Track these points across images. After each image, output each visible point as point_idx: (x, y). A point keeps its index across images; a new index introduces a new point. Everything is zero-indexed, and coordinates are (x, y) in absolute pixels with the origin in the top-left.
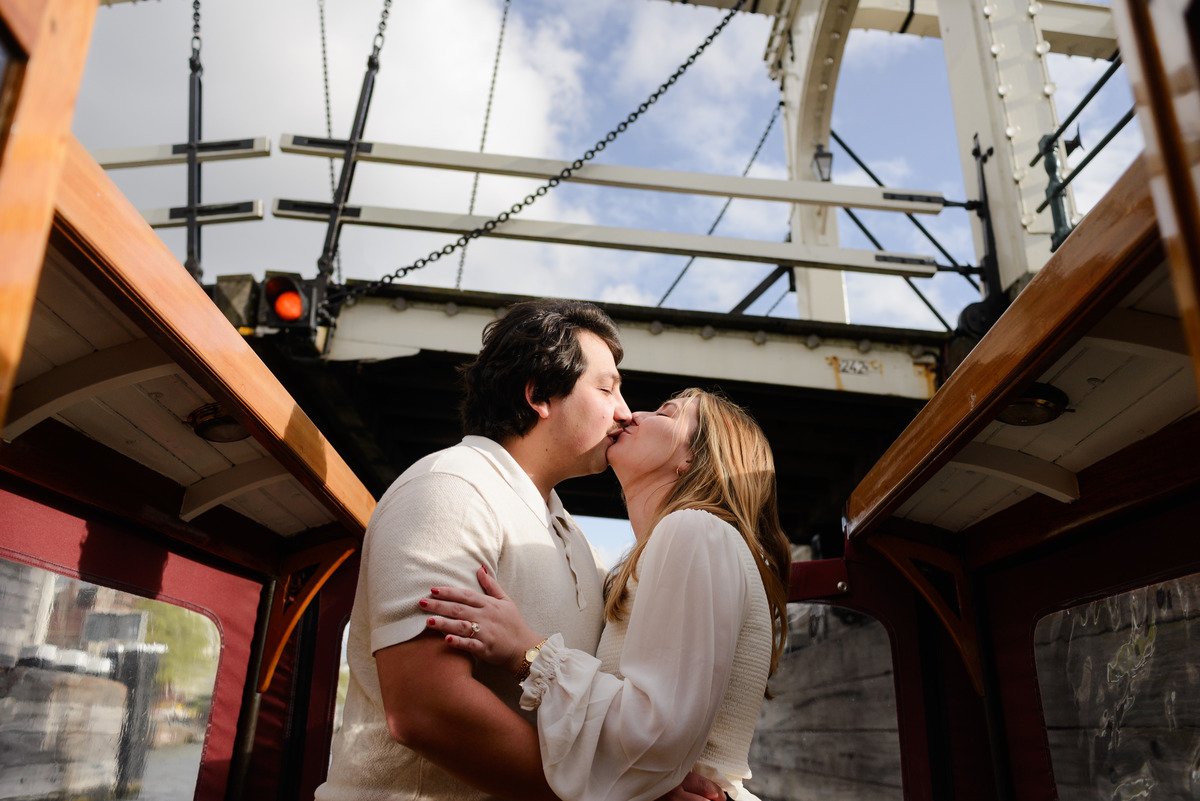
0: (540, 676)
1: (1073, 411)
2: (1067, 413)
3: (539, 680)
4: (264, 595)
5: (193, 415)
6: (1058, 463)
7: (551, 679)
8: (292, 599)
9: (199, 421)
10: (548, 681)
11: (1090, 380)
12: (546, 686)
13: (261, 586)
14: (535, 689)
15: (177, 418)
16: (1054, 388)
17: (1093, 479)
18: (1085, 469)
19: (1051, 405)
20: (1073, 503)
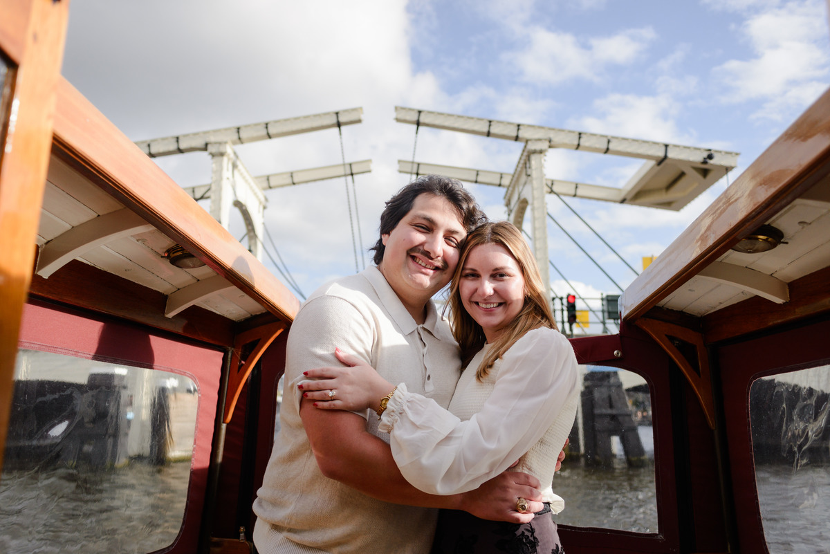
0: (393, 411)
1: (787, 243)
2: (782, 244)
3: (392, 414)
4: (225, 359)
5: (168, 251)
6: (774, 275)
7: (400, 413)
8: (243, 362)
9: (172, 255)
10: (399, 415)
11: (801, 223)
12: (397, 417)
13: (222, 354)
14: (390, 419)
15: (157, 253)
16: (773, 228)
17: (799, 288)
18: (794, 281)
19: (770, 239)
20: (784, 303)
